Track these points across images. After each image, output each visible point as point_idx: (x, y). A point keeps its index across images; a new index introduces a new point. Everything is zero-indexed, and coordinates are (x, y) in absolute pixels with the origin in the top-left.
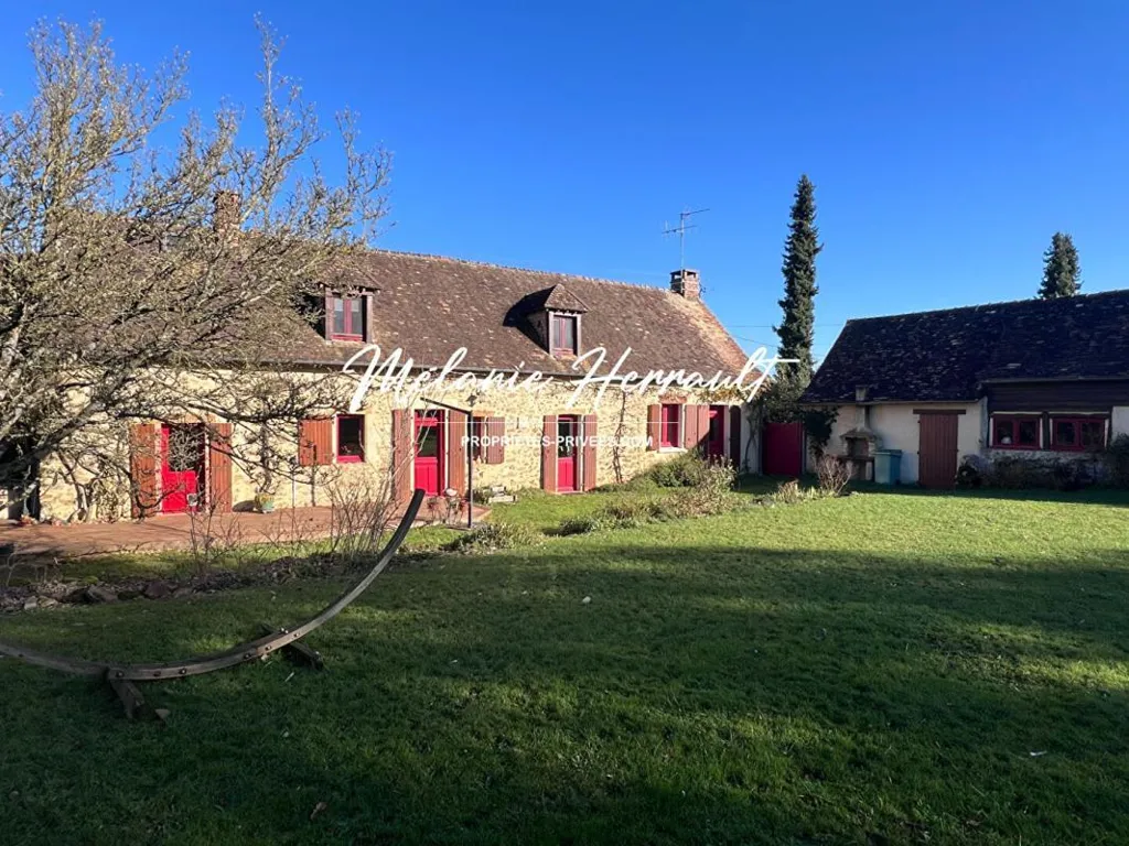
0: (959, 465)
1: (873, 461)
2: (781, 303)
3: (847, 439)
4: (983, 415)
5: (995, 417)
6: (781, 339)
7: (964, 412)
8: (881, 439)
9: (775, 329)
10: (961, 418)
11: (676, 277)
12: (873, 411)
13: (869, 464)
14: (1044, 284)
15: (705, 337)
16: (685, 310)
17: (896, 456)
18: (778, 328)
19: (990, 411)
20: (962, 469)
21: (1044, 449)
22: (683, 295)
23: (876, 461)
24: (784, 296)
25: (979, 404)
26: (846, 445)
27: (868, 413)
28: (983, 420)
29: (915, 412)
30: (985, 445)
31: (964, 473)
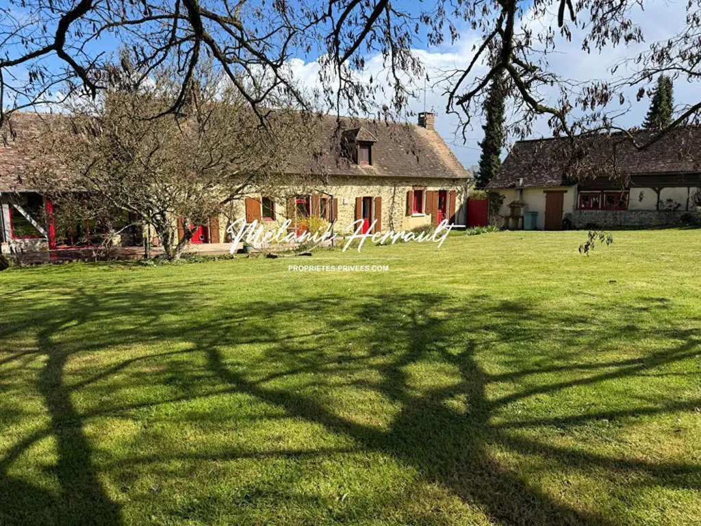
0: (563, 218)
1: (523, 217)
2: (483, 127)
3: (511, 207)
4: (575, 192)
5: (581, 193)
6: (482, 149)
7: (566, 192)
8: (527, 205)
9: (479, 144)
10: (565, 194)
11: (422, 116)
12: (524, 192)
13: (520, 219)
14: (651, 108)
15: (438, 152)
16: (427, 137)
17: (535, 214)
18: (481, 142)
19: (578, 191)
20: (564, 220)
21: (601, 209)
22: (425, 127)
23: (525, 219)
24: (485, 123)
25: (574, 187)
26: (510, 209)
27: (521, 193)
28: (575, 195)
29: (544, 192)
30: (576, 208)
31: (565, 222)
